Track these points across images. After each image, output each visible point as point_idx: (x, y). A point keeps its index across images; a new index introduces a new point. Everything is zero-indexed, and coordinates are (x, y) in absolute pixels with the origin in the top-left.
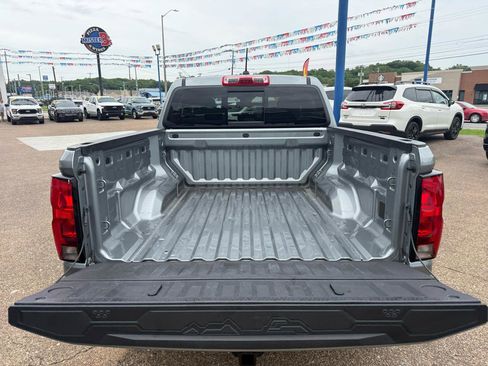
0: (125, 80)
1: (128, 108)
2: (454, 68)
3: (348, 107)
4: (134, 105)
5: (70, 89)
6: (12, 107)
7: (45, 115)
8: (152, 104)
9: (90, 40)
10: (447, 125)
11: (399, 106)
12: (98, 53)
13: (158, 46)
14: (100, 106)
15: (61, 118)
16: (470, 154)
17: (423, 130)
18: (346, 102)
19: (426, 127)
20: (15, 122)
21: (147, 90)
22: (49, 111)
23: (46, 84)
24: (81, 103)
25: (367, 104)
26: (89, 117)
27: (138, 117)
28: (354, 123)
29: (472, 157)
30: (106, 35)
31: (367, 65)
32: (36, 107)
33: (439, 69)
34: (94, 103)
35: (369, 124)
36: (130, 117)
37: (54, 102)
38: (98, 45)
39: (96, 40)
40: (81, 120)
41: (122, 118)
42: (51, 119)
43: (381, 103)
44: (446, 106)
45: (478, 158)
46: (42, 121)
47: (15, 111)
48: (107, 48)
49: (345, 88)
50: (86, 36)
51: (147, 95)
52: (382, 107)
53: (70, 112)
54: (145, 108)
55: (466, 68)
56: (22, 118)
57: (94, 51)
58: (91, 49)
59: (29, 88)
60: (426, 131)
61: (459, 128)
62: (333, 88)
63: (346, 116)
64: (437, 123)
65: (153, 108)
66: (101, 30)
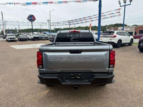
0: (39, 29)
1: (40, 37)
2: (134, 25)
3: (102, 37)
4: (42, 36)
5: (23, 32)
6: (8, 37)
7: (17, 39)
8: (47, 36)
9: (30, 18)
10: (129, 42)
11: (115, 37)
12: (32, 22)
13: (49, 20)
14: (32, 37)
15: (21, 40)
16: (135, 49)
17: (122, 43)
18: (101, 36)
19: (123, 42)
20: (8, 41)
21: (45, 32)
22: (18, 38)
23: (16, 30)
24: (27, 36)
25: (107, 36)
26: (29, 40)
27: (43, 40)
28: (103, 41)
29: (135, 50)
30: (34, 17)
31: (108, 25)
32: (15, 37)
33: (129, 26)
34: (31, 36)
35: (107, 41)
36: (41, 40)
37: (19, 36)
38: (32, 20)
39: (32, 18)
40: (27, 41)
41: (39, 40)
42: (19, 40)
43: (110, 36)
44: (128, 37)
45: (137, 50)
46: (16, 41)
47: (9, 38)
48: (34, 20)
49: (101, 32)
50: (29, 17)
51: (45, 33)
52: (110, 37)
53: (24, 38)
54: (45, 37)
55: (137, 26)
56: (11, 40)
57: (31, 21)
58: (30, 21)
59: (12, 32)
60: (123, 43)
61: (133, 42)
62: (97, 32)
63: (101, 39)
64: (126, 41)
65: (47, 37)
66: (33, 15)
